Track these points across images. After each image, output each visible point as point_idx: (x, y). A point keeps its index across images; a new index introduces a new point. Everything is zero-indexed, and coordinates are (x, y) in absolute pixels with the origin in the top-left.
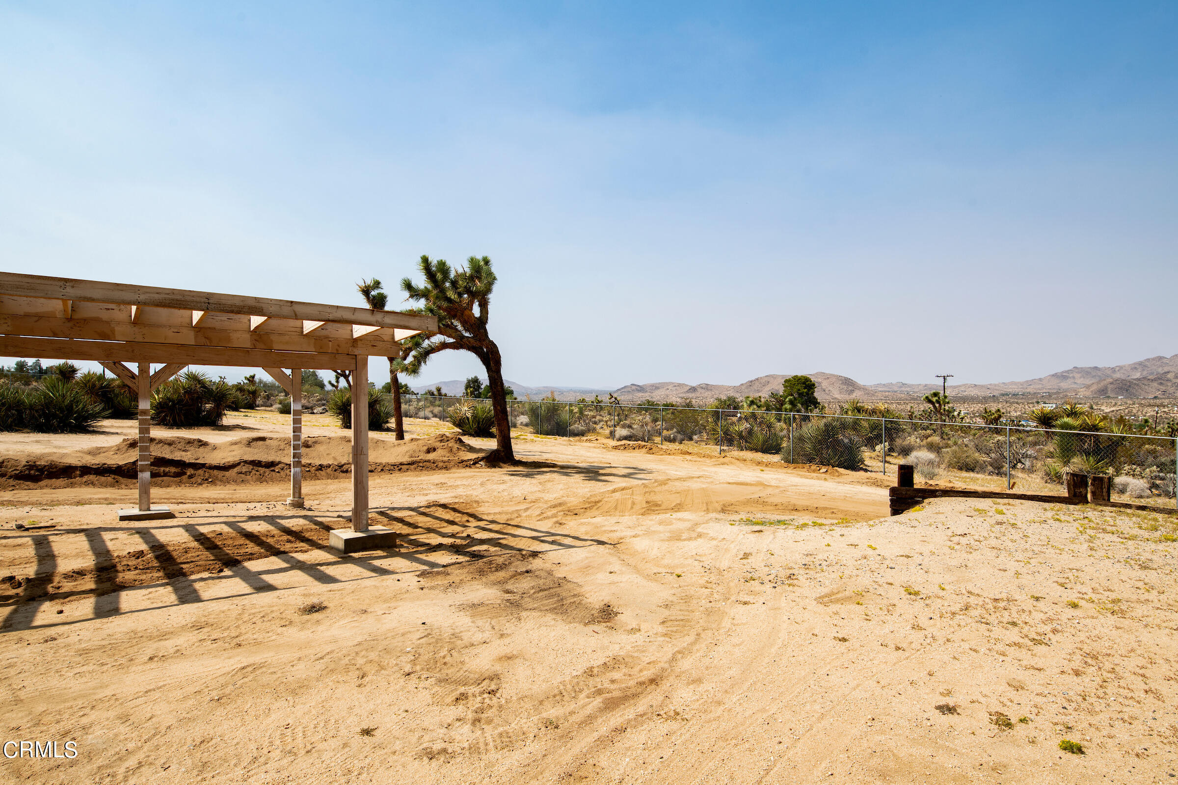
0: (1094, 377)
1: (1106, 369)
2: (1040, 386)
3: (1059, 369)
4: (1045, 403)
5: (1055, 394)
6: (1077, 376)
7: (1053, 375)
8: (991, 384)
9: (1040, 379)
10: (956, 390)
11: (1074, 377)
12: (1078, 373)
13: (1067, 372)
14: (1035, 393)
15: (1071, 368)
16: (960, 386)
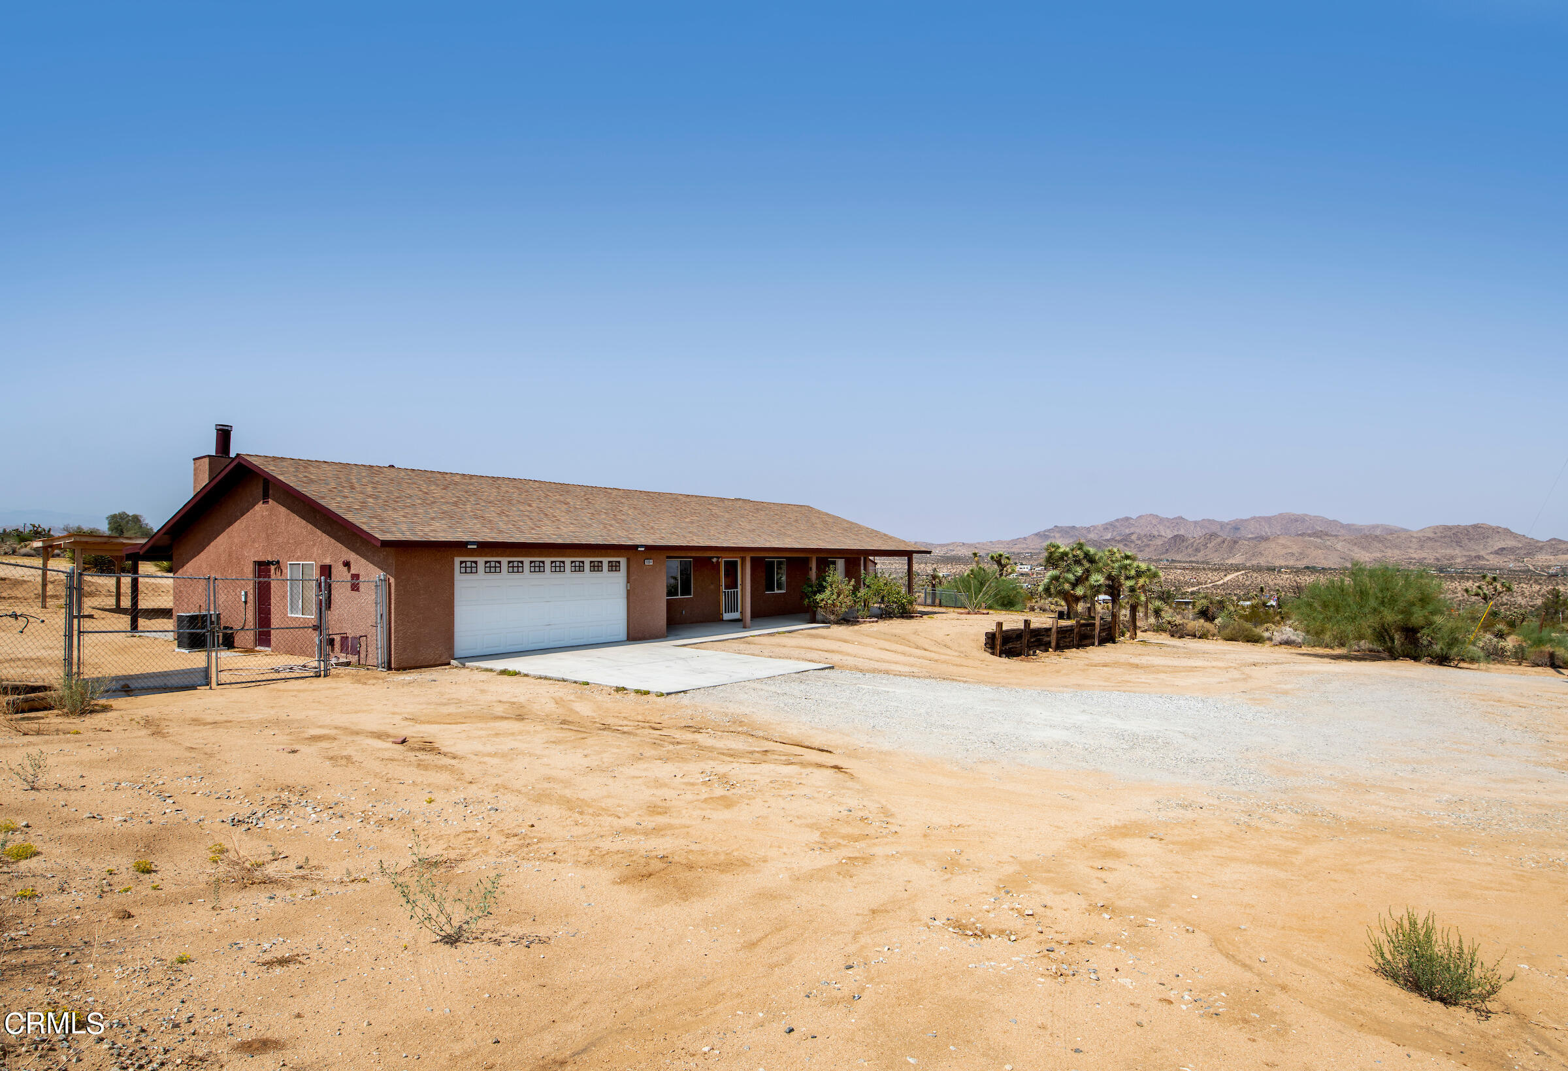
0: (1072, 536)
1: (1082, 528)
2: (1025, 546)
3: (1041, 528)
4: (1022, 564)
5: (1036, 554)
6: (1057, 535)
7: (1036, 534)
8: (979, 543)
9: (1025, 539)
10: (945, 549)
11: (1054, 537)
12: (1059, 532)
13: (1049, 531)
14: (1018, 554)
15: (1052, 527)
16: (948, 545)
